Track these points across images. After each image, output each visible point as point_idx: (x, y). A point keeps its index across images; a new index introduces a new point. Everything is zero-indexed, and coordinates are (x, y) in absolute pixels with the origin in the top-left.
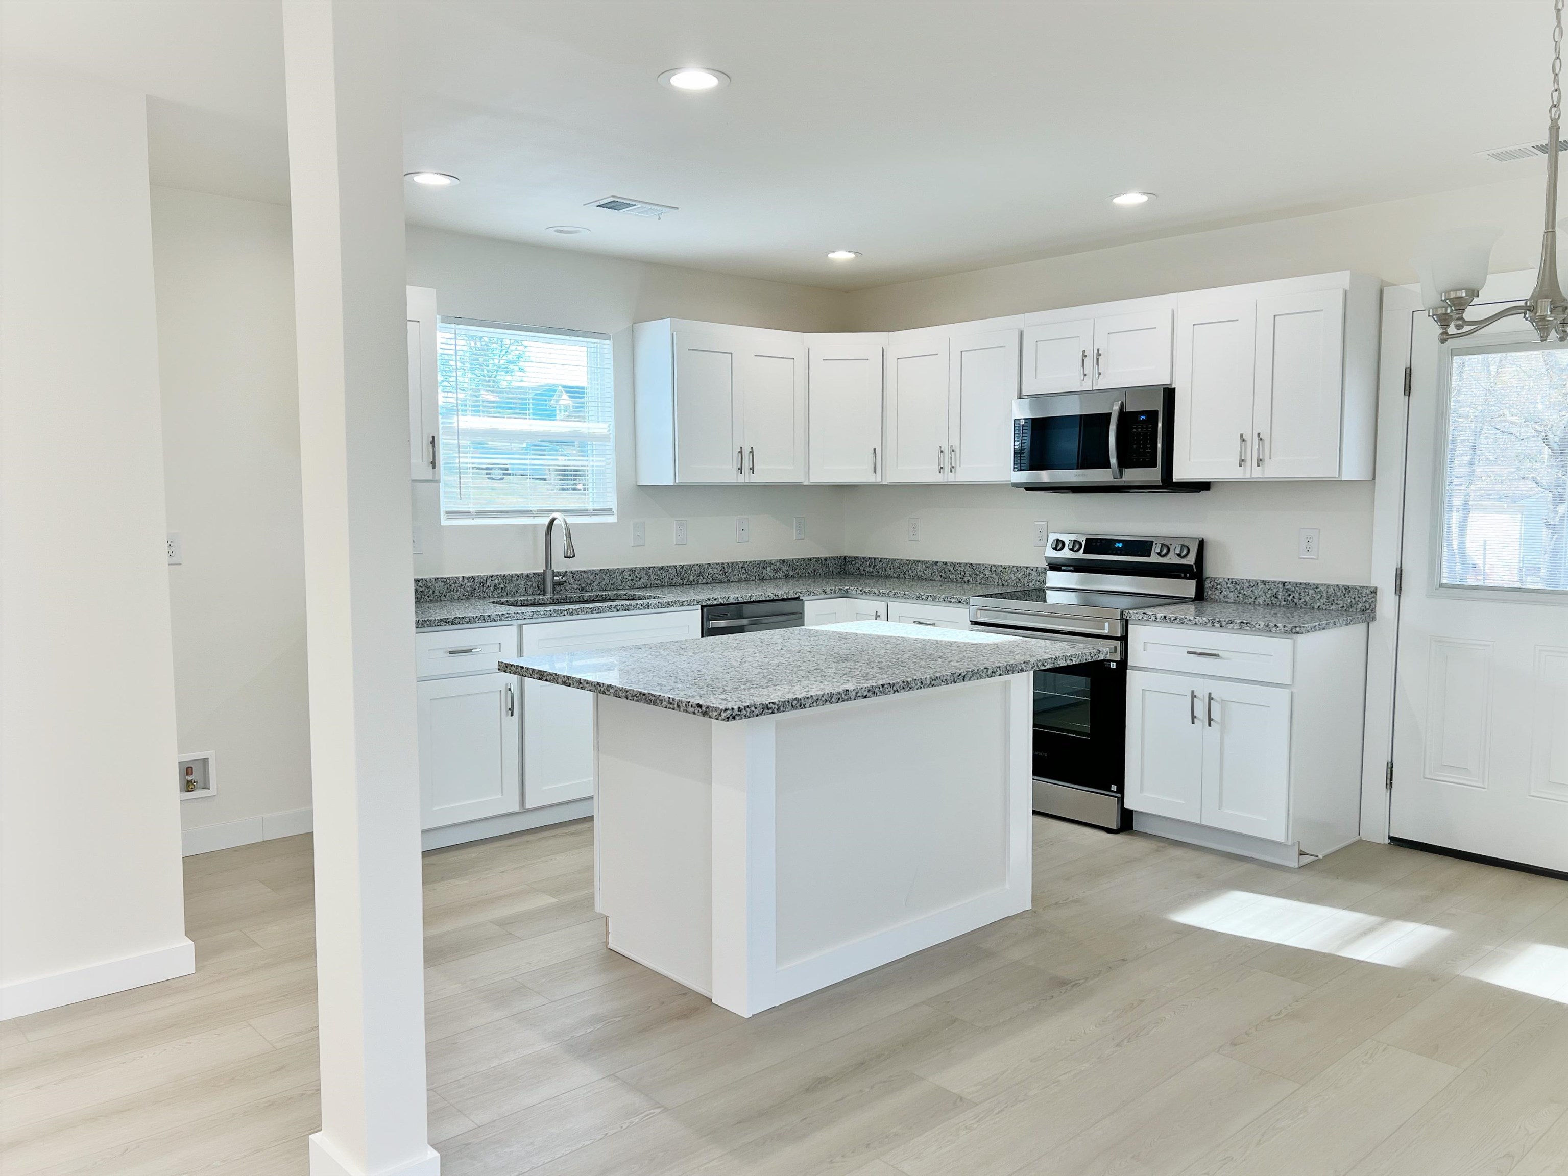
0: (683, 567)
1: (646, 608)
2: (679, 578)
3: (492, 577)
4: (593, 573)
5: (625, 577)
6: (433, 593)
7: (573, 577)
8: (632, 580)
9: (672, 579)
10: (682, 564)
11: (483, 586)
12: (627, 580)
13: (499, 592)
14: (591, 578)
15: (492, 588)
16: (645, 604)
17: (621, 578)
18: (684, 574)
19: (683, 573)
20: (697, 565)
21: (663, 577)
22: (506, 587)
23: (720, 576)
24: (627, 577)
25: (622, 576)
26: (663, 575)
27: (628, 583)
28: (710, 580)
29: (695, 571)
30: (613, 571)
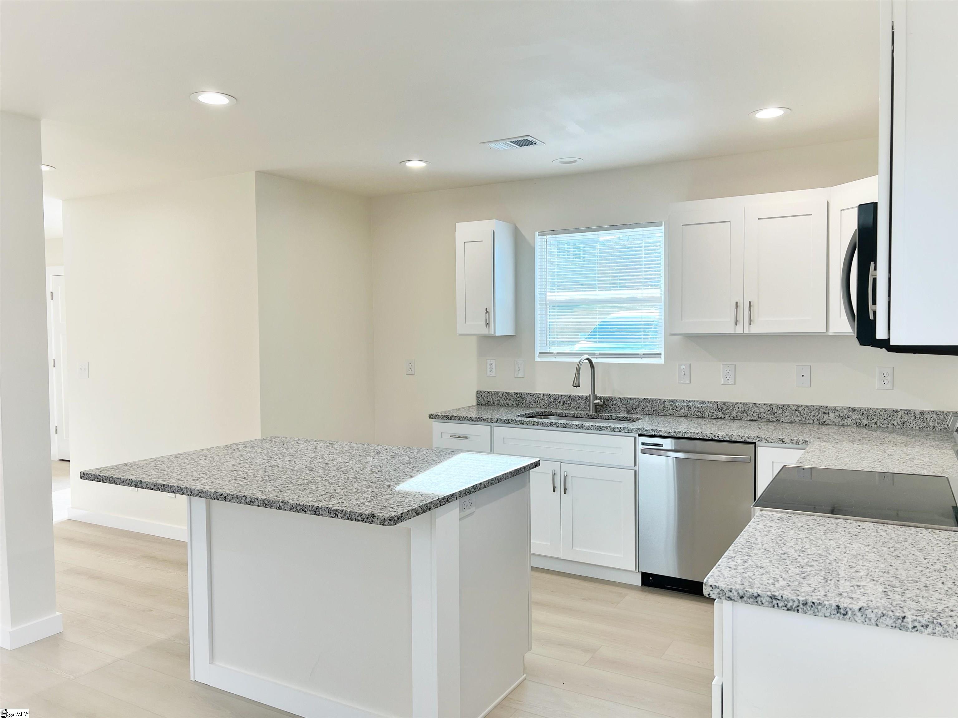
0: (725, 404)
1: (580, 428)
2: (721, 413)
3: (562, 396)
4: (638, 400)
5: (667, 406)
6: (525, 402)
7: (621, 402)
8: (672, 409)
9: (713, 413)
10: (724, 401)
11: (556, 401)
12: (668, 409)
13: (567, 406)
14: (636, 404)
15: (562, 403)
16: (579, 425)
17: (662, 407)
18: (726, 410)
19: (725, 408)
20: (741, 403)
21: (704, 410)
22: (571, 403)
23: (767, 416)
24: (668, 407)
25: (663, 405)
26: (704, 408)
27: (669, 411)
28: (755, 418)
29: (738, 408)
30: (656, 401)
